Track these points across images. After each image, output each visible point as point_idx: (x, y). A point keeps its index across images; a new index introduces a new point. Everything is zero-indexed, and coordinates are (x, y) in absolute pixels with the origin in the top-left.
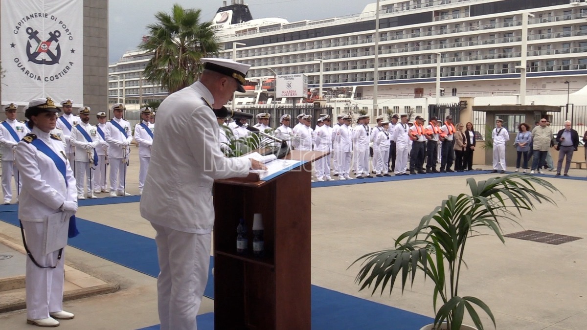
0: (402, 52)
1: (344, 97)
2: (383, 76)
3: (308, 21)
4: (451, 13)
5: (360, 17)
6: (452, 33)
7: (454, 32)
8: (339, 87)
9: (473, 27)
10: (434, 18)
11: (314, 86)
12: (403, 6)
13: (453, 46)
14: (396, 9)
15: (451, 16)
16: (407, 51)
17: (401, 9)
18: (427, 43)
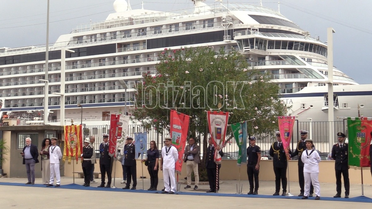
0: (91, 78)
1: (39, 120)
2: (75, 101)
3: (6, 48)
4: (131, 45)
5: (53, 47)
6: (132, 63)
7: (134, 62)
8: (34, 110)
9: (150, 58)
10: (117, 50)
11: (11, 110)
12: (91, 38)
13: (133, 74)
14: (86, 40)
15: (132, 48)
16: (95, 78)
17: (90, 40)
18: (112, 71)
